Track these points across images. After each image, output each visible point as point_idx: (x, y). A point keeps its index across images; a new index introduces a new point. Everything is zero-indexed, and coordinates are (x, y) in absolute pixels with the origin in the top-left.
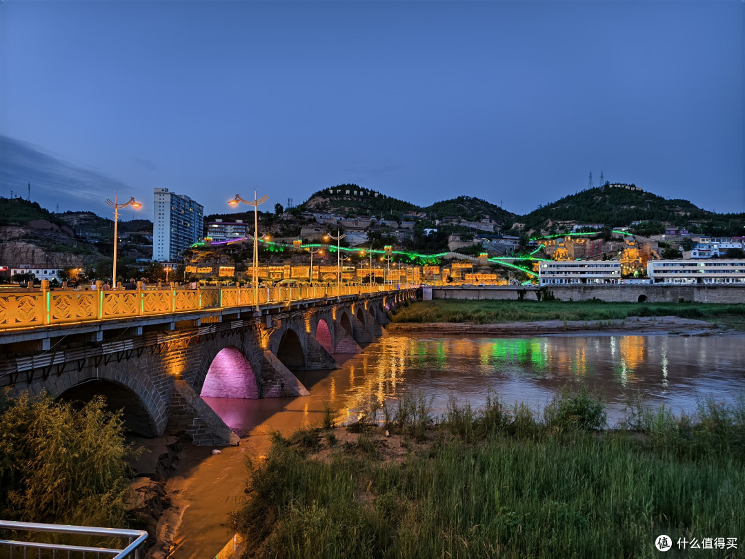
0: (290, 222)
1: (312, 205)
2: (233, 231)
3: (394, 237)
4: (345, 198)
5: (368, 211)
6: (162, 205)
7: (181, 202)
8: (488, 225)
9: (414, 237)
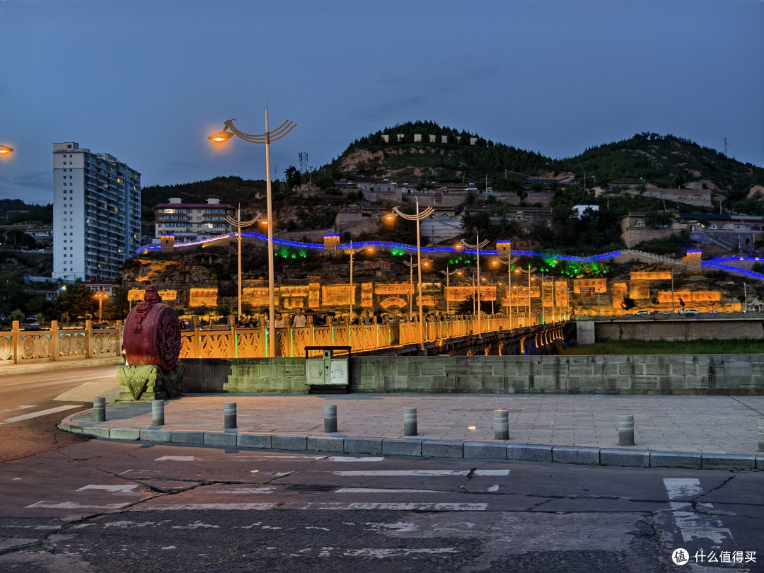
0: (314, 200)
1: (351, 165)
2: (203, 219)
3: (514, 223)
4: (413, 151)
5: (459, 173)
6: (68, 174)
7: (103, 166)
8: (699, 195)
9: (554, 222)
